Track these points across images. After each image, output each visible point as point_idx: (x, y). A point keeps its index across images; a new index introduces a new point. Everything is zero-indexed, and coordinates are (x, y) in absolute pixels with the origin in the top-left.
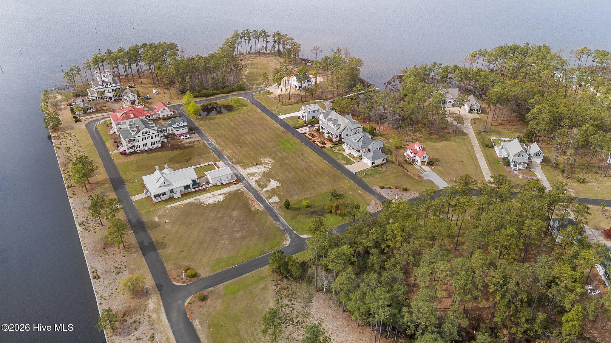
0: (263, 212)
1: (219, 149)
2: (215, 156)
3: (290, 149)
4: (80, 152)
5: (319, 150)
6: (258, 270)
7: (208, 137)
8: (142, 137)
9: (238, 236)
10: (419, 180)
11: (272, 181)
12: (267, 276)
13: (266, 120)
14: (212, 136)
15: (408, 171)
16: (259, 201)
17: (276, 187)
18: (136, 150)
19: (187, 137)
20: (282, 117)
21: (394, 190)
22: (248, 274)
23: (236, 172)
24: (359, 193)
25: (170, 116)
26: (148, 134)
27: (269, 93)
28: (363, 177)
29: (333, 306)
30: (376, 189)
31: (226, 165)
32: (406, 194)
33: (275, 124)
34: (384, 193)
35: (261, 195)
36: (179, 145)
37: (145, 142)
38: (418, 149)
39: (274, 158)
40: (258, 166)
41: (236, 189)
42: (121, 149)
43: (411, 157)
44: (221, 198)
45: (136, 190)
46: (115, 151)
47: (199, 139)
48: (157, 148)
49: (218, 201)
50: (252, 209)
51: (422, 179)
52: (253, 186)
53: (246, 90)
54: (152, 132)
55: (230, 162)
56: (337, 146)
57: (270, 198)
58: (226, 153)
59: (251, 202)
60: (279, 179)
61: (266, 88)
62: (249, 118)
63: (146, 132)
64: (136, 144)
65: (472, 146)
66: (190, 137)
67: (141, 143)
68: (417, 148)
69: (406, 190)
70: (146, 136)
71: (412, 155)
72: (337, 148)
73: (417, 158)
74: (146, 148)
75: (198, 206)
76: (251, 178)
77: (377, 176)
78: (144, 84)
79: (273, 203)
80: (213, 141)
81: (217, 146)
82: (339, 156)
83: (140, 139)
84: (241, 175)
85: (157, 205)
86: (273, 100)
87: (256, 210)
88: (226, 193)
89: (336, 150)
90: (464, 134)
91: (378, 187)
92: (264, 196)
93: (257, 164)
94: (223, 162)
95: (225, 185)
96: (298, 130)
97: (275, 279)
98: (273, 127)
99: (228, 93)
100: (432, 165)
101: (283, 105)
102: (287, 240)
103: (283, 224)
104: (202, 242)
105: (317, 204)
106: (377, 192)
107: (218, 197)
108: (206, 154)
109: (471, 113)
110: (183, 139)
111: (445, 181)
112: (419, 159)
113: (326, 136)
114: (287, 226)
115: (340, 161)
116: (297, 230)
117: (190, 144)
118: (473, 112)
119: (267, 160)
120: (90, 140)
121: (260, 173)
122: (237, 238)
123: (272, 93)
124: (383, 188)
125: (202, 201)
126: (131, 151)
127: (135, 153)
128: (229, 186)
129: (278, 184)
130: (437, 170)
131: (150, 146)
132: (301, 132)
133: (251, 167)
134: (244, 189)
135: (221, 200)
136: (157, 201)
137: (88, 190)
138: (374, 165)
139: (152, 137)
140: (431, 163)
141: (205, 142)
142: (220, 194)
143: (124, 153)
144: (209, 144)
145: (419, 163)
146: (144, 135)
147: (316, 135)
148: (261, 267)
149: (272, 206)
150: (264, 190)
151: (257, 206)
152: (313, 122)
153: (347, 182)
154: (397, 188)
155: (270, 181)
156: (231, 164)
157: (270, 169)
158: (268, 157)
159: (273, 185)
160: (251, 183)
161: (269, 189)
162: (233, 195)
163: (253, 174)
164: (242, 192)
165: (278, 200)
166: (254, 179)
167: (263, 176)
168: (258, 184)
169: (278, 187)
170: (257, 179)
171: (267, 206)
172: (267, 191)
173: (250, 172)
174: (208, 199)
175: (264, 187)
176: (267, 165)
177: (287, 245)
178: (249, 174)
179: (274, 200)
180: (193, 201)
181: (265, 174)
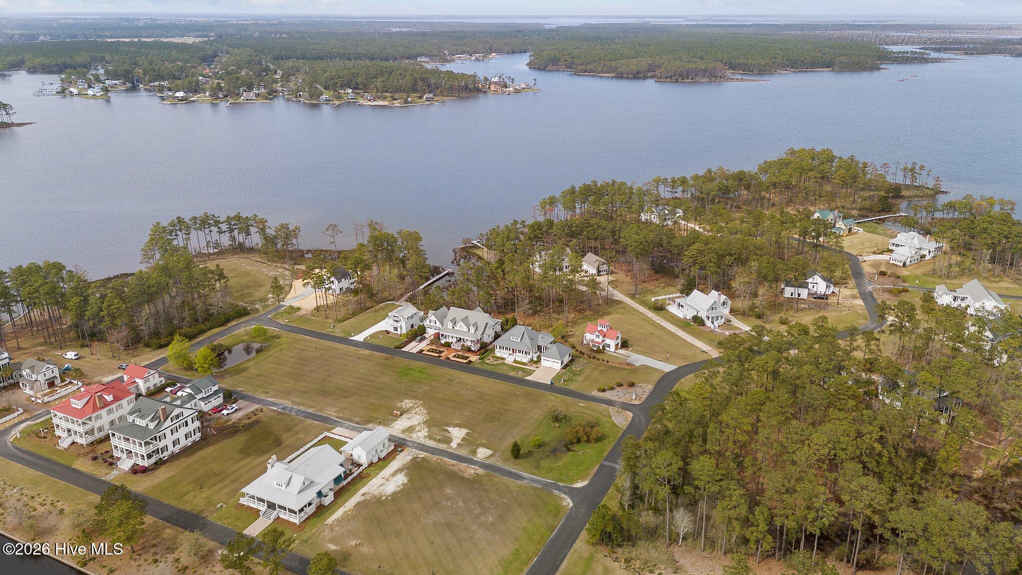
0: (486, 474)
1: (310, 410)
2: (317, 422)
3: (424, 378)
4: (33, 497)
5: (468, 367)
6: (572, 551)
7: (270, 399)
8: (171, 428)
9: (490, 519)
10: (634, 369)
11: (450, 429)
12: (592, 554)
13: (337, 348)
14: (273, 396)
15: (608, 362)
16: (465, 463)
17: (466, 435)
18: (162, 456)
19: (234, 410)
20: (360, 338)
21: (618, 389)
22: (565, 563)
24: (583, 407)
25: (159, 385)
26: (180, 419)
27: (293, 310)
28: (564, 384)
29: (705, 554)
30: (596, 393)
31: (352, 430)
32: (639, 390)
33: (358, 350)
34: (612, 396)
35: (457, 453)
36: (231, 426)
37: (176, 436)
38: (605, 330)
39: (415, 398)
40: (405, 416)
41: (409, 458)
42: (126, 465)
43: (599, 343)
44: (401, 479)
45: (238, 519)
46: (110, 472)
47: (256, 406)
48: (195, 443)
49: (402, 484)
50: (466, 475)
51: (633, 367)
52: (430, 445)
53: (250, 313)
54: (186, 413)
55: (354, 425)
56: (487, 356)
57: (474, 453)
58: (331, 412)
59: (454, 468)
60: (457, 424)
61: (282, 303)
62: (306, 353)
63: (177, 416)
64: (161, 445)
65: (641, 313)
66: (237, 408)
67: (168, 441)
68: (603, 329)
69: (632, 385)
70: (177, 425)
71: (600, 340)
72: (490, 357)
73: (608, 341)
74: (177, 449)
75: (378, 501)
76: (414, 435)
77: (579, 379)
78: (24, 349)
79: (486, 458)
80: (287, 403)
81: (302, 408)
82: (505, 368)
83: (168, 432)
84: (394, 436)
85: (307, 528)
86: (313, 318)
87: (475, 476)
88: (400, 470)
89: (489, 360)
90: (619, 302)
91: (596, 391)
92: (464, 452)
93: (401, 415)
94: (341, 426)
95: (385, 458)
96: (406, 349)
97: (606, 553)
98: (362, 356)
99: (222, 325)
100: (626, 347)
101: (340, 321)
102: (564, 498)
103: (533, 480)
104: (449, 550)
105: (547, 439)
106: (602, 398)
107: (396, 478)
108: (295, 425)
109: (600, 275)
110: (228, 414)
111: (660, 361)
112: (612, 343)
113: (457, 346)
114: (544, 481)
115: (512, 374)
116: (561, 480)
117: (249, 418)
118: (602, 273)
119: (407, 403)
120: (31, 472)
121: (419, 424)
122: (492, 524)
123: (299, 309)
124: (604, 390)
125: (376, 493)
126: (153, 460)
127: (159, 463)
128: (394, 458)
129: (464, 431)
130: (639, 351)
131: (184, 443)
132: (414, 351)
133: (396, 420)
134: (422, 455)
135: (406, 481)
136: (302, 520)
137: (140, 552)
138: (563, 365)
139: (186, 422)
140: (625, 345)
141: (275, 409)
142: (394, 474)
143: (136, 470)
144: (282, 409)
145: (612, 348)
146: (174, 422)
147: (441, 349)
148: (572, 546)
149: (488, 462)
150: (454, 445)
151: (470, 471)
152: (418, 333)
153: (553, 398)
154: (620, 385)
155: (447, 431)
156: (357, 426)
157: (427, 413)
158: (406, 399)
159: (457, 434)
160: (423, 442)
161: (459, 441)
162: (415, 468)
163: (411, 429)
164: (423, 459)
165: (489, 452)
166: (421, 435)
167: (429, 427)
168: (435, 440)
169: (467, 434)
170: (426, 434)
171: (482, 465)
172: (459, 445)
173: (402, 428)
174: (382, 488)
175: (448, 441)
176: (417, 410)
177: (571, 505)
178: (404, 431)
179: (482, 453)
180: (362, 498)
181: (428, 423)
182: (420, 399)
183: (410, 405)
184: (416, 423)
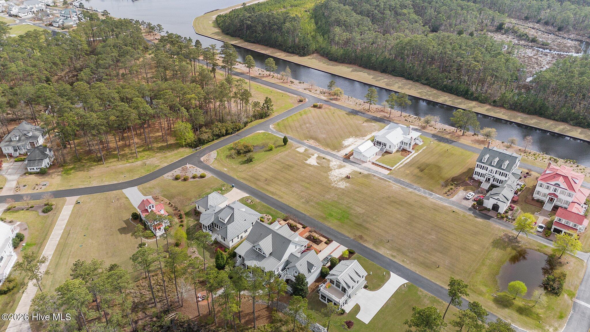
2: (402, 180)
11: (316, 164)
16: (313, 146)
21: (190, 177)
23: (360, 166)
24: (226, 168)
28: (223, 185)
30: (209, 175)
31: (377, 171)
34: (200, 171)
35: (315, 151)
39: (336, 189)
40: (344, 176)
41: (341, 152)
44: (346, 143)
50: (313, 141)
52: (329, 156)
55: (377, 175)
57: (306, 150)
59: (318, 144)
60: (311, 167)
69: (177, 179)
75: (356, 136)
76: (338, 163)
87: (309, 140)
88: (346, 147)
91: (207, 177)
92: (311, 151)
93: (347, 177)
94: (384, 174)
102: (272, 128)
105: (264, 153)
106: (208, 172)
107: (348, 144)
111: (127, 198)
114: (277, 135)
115: (256, 201)
116: (269, 134)
119: (343, 185)
121: (335, 170)
124: (202, 177)
125: (358, 139)
128: (350, 152)
129: (308, 162)
134: (334, 153)
142: (349, 146)
149: (300, 145)
150: (316, 155)
153: (241, 176)
154: (186, 179)
155: (318, 163)
156: (374, 174)
157: (329, 176)
158: (343, 189)
159: (312, 161)
160: (333, 159)
161: (313, 157)
162: (338, 147)
163: (340, 167)
164: (334, 151)
165: (297, 149)
166: (334, 163)
167: (329, 167)
168: (326, 159)
169: (306, 160)
170: (331, 163)
171: (303, 144)
172: (313, 155)
173: (346, 169)
174: (355, 141)
175: (319, 158)
176: (335, 179)
177: (271, 126)
178: (344, 166)
179: (301, 150)
180: (364, 138)
181: (329, 169)
182: (333, 187)
183: (340, 183)
184: (337, 170)
